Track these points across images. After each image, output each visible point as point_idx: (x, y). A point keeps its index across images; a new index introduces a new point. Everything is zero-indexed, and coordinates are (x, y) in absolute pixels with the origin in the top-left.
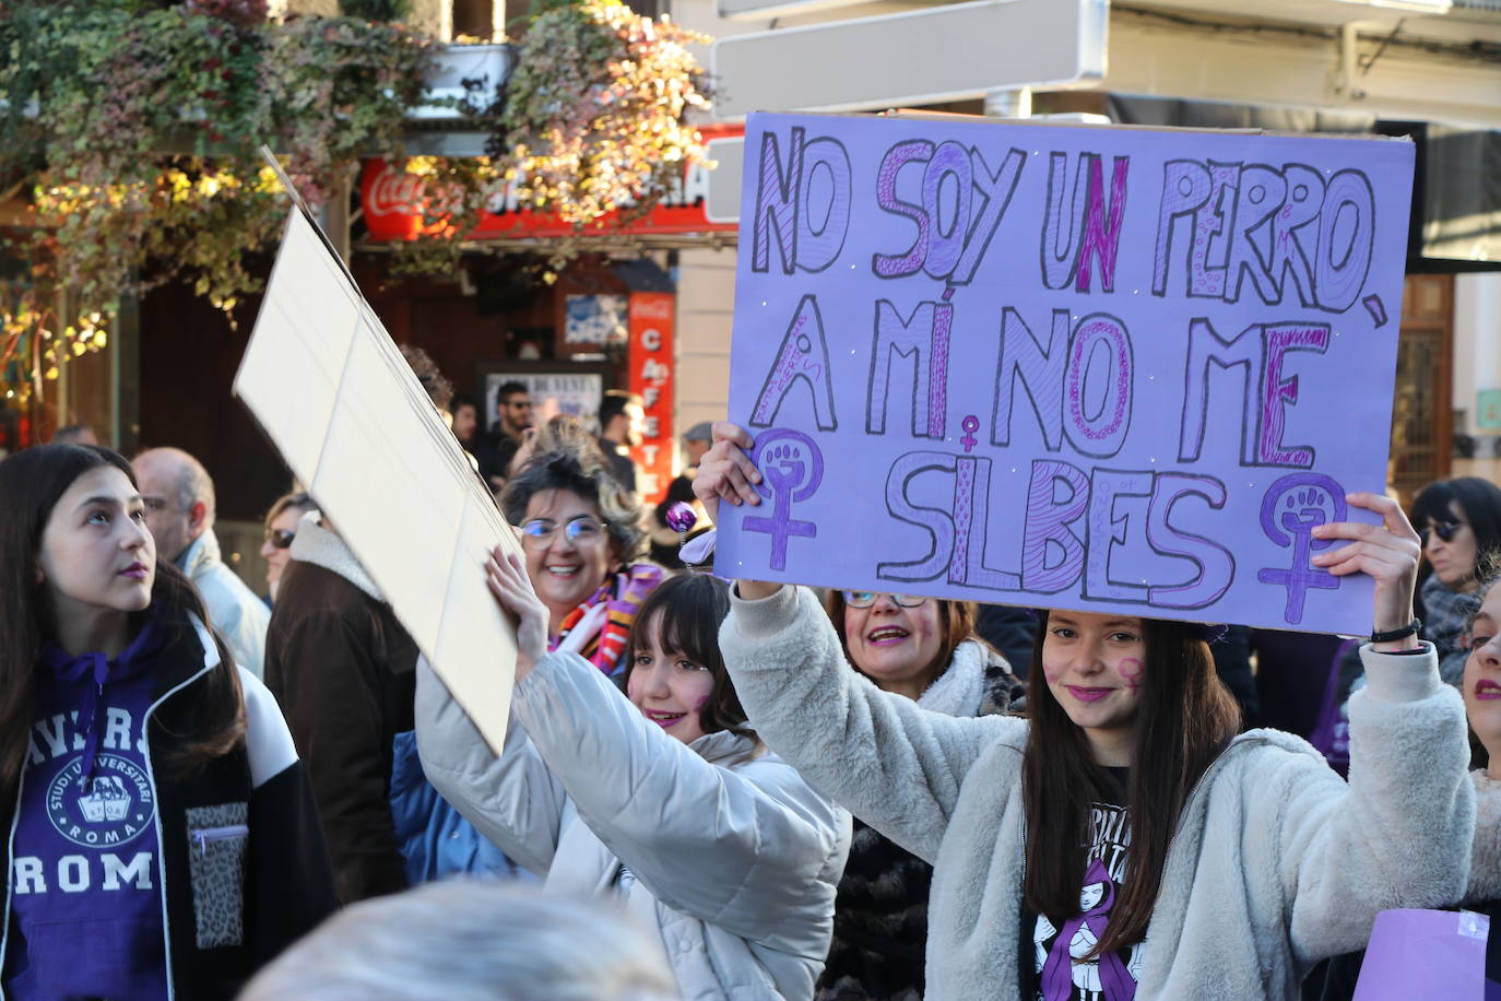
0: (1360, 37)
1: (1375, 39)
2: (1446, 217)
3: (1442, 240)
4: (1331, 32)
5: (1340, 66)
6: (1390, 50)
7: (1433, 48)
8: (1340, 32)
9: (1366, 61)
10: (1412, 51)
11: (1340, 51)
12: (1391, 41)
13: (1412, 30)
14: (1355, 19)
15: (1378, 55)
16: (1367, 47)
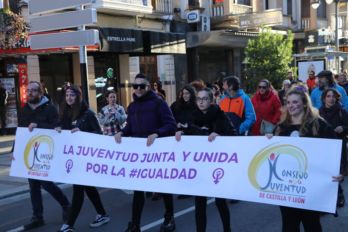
0: (138, 18)
1: (141, 18)
2: (154, 44)
3: (154, 48)
4: (134, 17)
5: (136, 22)
6: (143, 20)
7: (150, 19)
8: (135, 17)
9: (140, 21)
10: (147, 20)
11: (136, 20)
12: (143, 18)
13: (146, 16)
14: (137, 15)
15: (142, 20)
16: (140, 19)
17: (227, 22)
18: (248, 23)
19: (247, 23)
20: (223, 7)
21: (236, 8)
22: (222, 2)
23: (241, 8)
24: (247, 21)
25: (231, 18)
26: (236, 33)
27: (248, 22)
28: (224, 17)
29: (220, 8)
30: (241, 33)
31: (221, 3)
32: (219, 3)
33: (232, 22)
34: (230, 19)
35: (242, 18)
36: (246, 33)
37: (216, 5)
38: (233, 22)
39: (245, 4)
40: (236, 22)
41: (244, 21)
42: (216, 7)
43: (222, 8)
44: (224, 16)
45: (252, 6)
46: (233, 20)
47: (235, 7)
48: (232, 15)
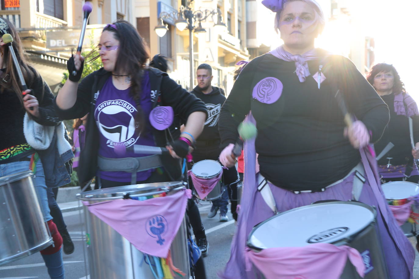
17: (25, 40)
18: (62, 44)
19: (60, 43)
20: (19, 16)
21: (41, 20)
22: (18, 8)
23: (49, 22)
24: (60, 40)
25: (33, 34)
26: (42, 57)
27: (62, 42)
28: (22, 32)
29: (14, 16)
30: (51, 57)
31: (16, 9)
32: (13, 9)
33: (34, 40)
34: (31, 36)
35: (51, 34)
36: (58, 59)
37: (6, 10)
38: (37, 41)
39: (55, 16)
40: (41, 41)
41: (56, 39)
42: (7, 14)
43: (17, 17)
44: (20, 29)
45: (66, 21)
46: (36, 38)
47: (39, 19)
48: (34, 29)
